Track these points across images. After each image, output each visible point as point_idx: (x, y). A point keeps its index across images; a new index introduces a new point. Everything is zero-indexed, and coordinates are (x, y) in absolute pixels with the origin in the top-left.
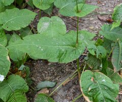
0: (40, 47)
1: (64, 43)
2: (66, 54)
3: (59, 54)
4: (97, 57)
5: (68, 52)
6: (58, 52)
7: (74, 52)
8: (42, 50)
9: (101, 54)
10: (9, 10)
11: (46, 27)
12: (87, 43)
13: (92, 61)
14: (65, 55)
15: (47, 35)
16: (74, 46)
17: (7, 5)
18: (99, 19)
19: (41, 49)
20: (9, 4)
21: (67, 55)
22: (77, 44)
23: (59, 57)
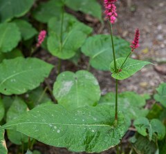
0: (55, 127)
1: (95, 119)
2: (97, 137)
3: (87, 137)
4: (150, 139)
5: (101, 134)
6: (85, 135)
7: (111, 134)
8: (59, 131)
9: (156, 133)
10: (8, 60)
11: (68, 90)
12: (134, 113)
13: (142, 144)
14: (96, 140)
15: (69, 102)
16: (111, 124)
17: (5, 51)
18: (156, 70)
19: (56, 130)
20: (10, 49)
21: (99, 140)
22: (116, 121)
23: (87, 142)
